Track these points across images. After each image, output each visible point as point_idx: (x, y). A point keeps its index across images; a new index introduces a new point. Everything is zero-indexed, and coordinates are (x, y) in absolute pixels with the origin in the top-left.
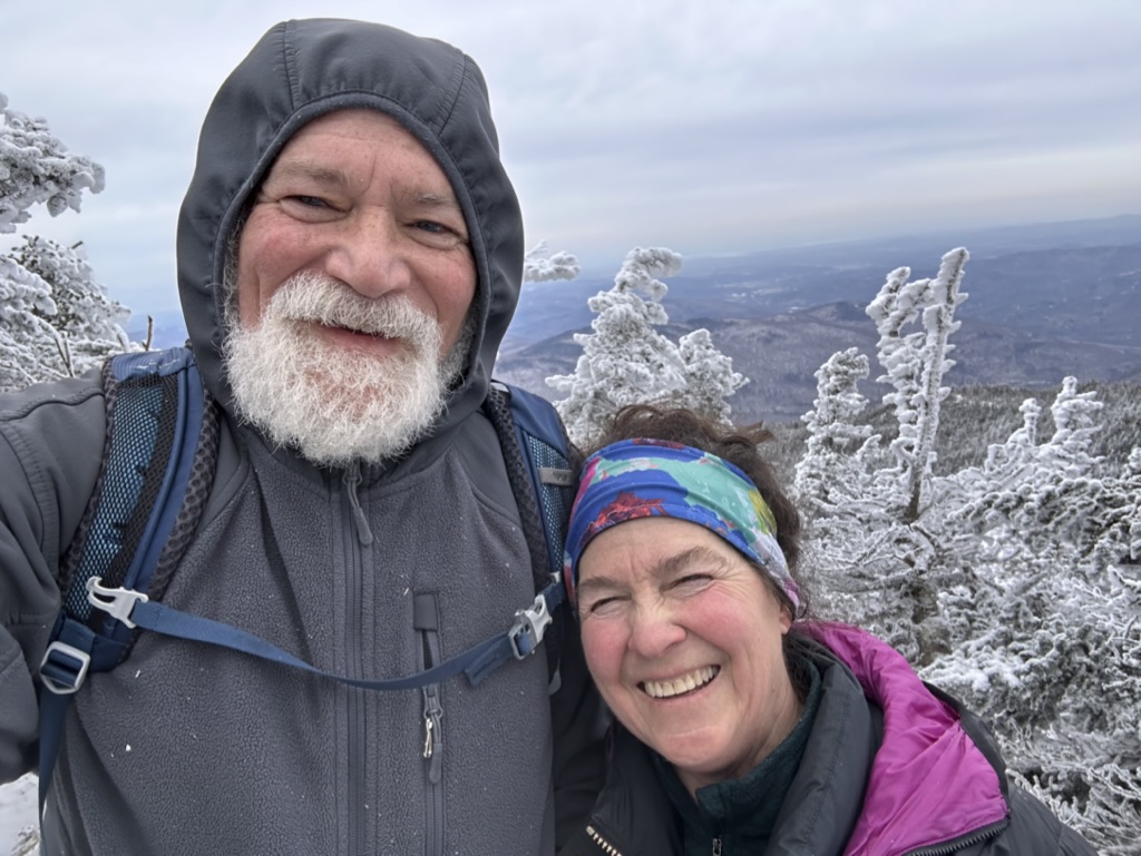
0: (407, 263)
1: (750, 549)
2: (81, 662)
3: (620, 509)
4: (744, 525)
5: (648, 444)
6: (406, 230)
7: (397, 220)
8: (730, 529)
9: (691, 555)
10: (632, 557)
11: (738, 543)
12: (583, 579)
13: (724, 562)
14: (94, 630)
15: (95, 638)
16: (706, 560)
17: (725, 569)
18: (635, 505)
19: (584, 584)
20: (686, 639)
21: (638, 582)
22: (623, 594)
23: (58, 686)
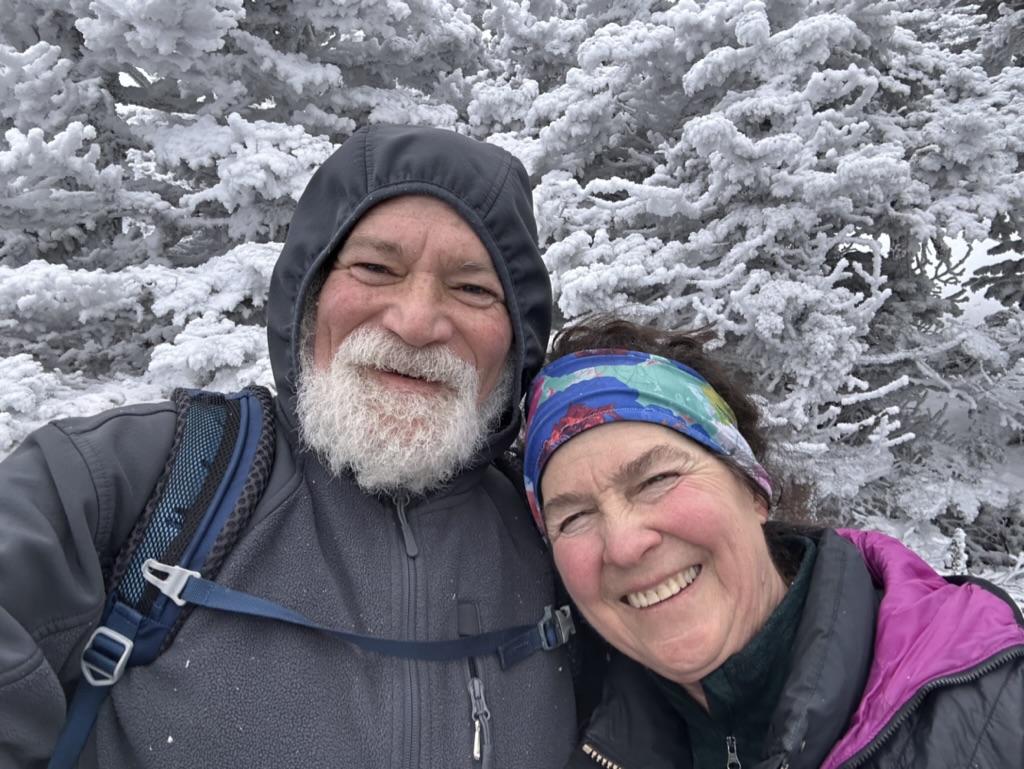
0: (449, 319)
1: (712, 441)
3: (572, 422)
4: (703, 418)
5: (592, 354)
6: (452, 292)
7: (443, 284)
8: (688, 424)
9: (652, 456)
10: (592, 467)
11: (699, 436)
12: (547, 499)
13: (687, 457)
16: (668, 457)
17: (690, 464)
18: (587, 415)
19: (549, 505)
20: (662, 542)
21: (602, 491)
22: (590, 508)
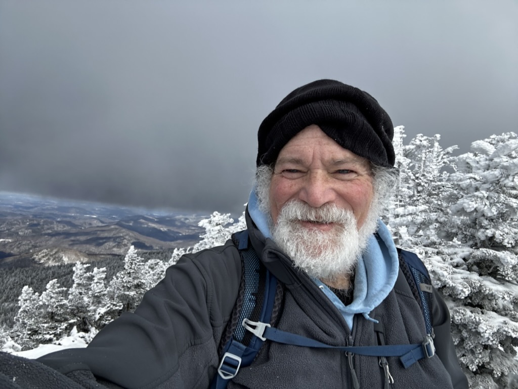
0: (333, 190)
2: (238, 362)
6: (332, 175)
7: (328, 173)
14: (245, 345)
15: (246, 349)
23: (225, 375)
